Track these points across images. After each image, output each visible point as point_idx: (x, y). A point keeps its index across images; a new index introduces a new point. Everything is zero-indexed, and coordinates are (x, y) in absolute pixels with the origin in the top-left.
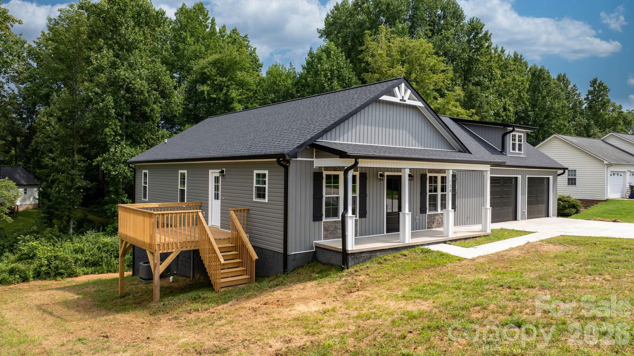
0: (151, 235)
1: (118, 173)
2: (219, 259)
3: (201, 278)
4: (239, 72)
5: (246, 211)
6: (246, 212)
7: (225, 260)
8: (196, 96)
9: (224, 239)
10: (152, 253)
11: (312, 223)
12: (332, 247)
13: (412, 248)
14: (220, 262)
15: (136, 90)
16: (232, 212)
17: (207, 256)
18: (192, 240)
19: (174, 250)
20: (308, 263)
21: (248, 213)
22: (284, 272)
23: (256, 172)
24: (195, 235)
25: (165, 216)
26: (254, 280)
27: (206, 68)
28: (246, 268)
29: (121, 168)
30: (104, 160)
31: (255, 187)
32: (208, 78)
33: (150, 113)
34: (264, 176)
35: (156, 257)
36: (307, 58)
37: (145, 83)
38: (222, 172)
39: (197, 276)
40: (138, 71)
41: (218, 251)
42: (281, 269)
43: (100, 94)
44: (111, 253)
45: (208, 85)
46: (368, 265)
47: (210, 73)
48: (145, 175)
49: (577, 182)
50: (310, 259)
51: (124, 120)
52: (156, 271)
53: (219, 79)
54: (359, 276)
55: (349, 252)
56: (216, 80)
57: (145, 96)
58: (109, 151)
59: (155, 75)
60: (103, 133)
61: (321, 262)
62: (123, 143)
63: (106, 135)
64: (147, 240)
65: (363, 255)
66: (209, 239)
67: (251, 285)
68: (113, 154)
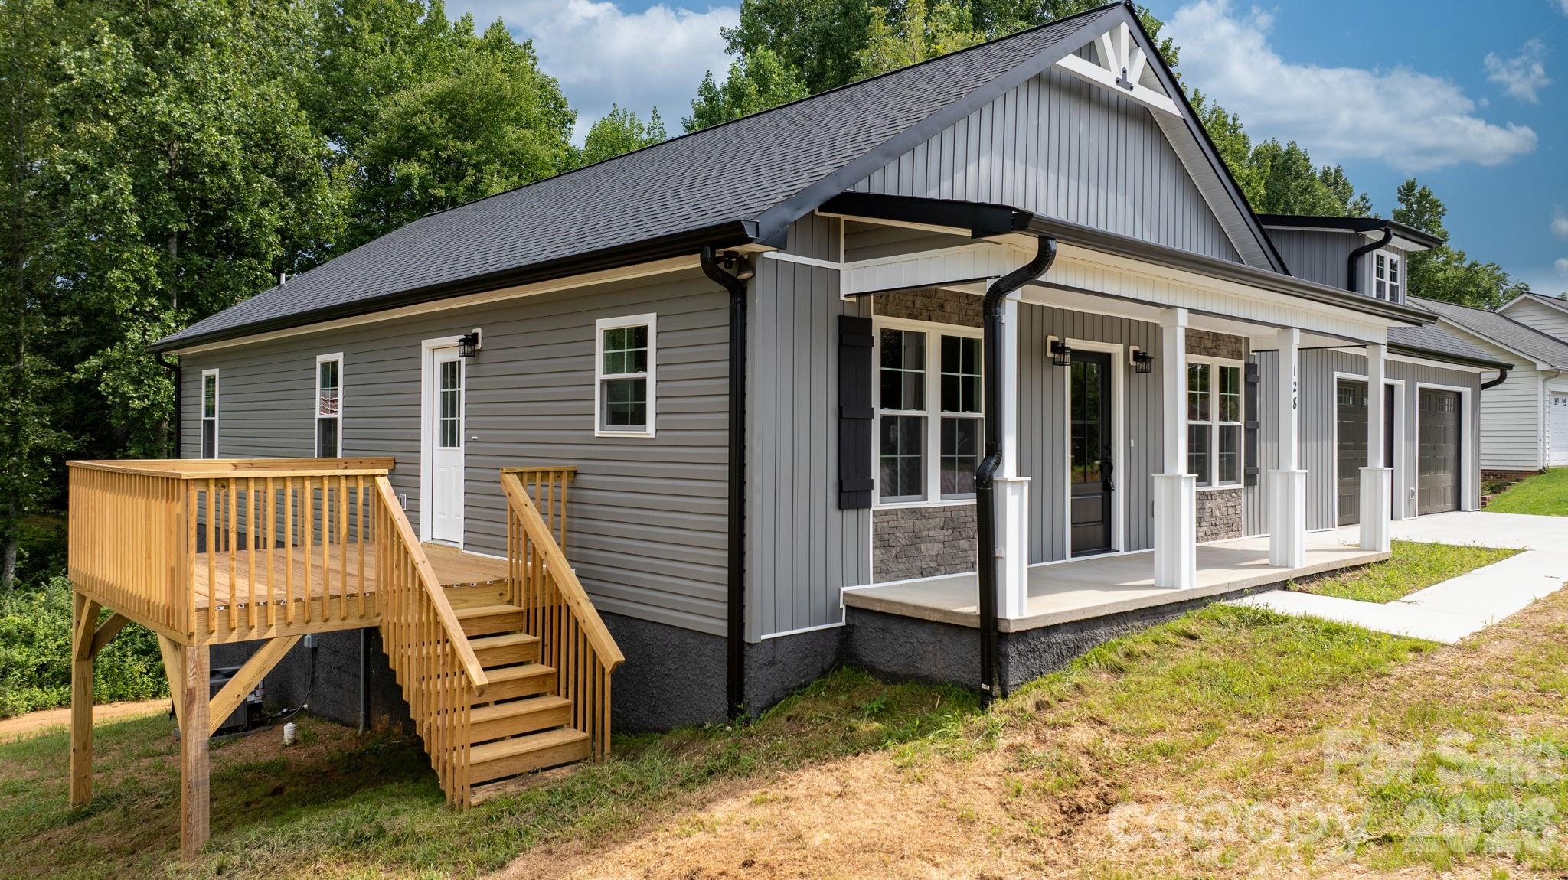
0: (173, 570)
1: (153, 405)
2: (461, 666)
3: (396, 730)
4: (510, 128)
5: (565, 475)
6: (564, 482)
7: (485, 669)
8: (388, 192)
9: (482, 585)
10: (176, 646)
11: (835, 514)
12: (925, 609)
13: (1199, 607)
14: (469, 682)
15: (205, 160)
16: (513, 481)
17: (412, 652)
18: (351, 590)
19: (272, 633)
20: (824, 673)
21: (572, 487)
22: (733, 713)
23: (603, 325)
24: (362, 571)
25: (233, 490)
26: (607, 749)
27: (415, 114)
28: (570, 701)
29: (159, 389)
30: (106, 367)
31: (603, 382)
32: (423, 140)
33: (250, 231)
34: (639, 335)
35: (190, 665)
36: (696, 102)
37: (232, 141)
38: (470, 340)
39: (382, 721)
40: (211, 105)
41: (457, 634)
42: (720, 702)
43: (94, 170)
44: (125, 643)
45: (421, 161)
46: (1076, 679)
47: (429, 128)
48: (211, 381)
50: (830, 658)
51: (174, 252)
52: (195, 722)
53: (454, 145)
54: (1065, 726)
55: (1013, 629)
56: (445, 148)
57: (234, 179)
58: (123, 339)
59: (265, 122)
60: (102, 284)
61: (873, 670)
62: (167, 316)
63: (112, 289)
64: (159, 595)
65: (1056, 638)
66: (421, 584)
67: (594, 768)
68: (136, 348)
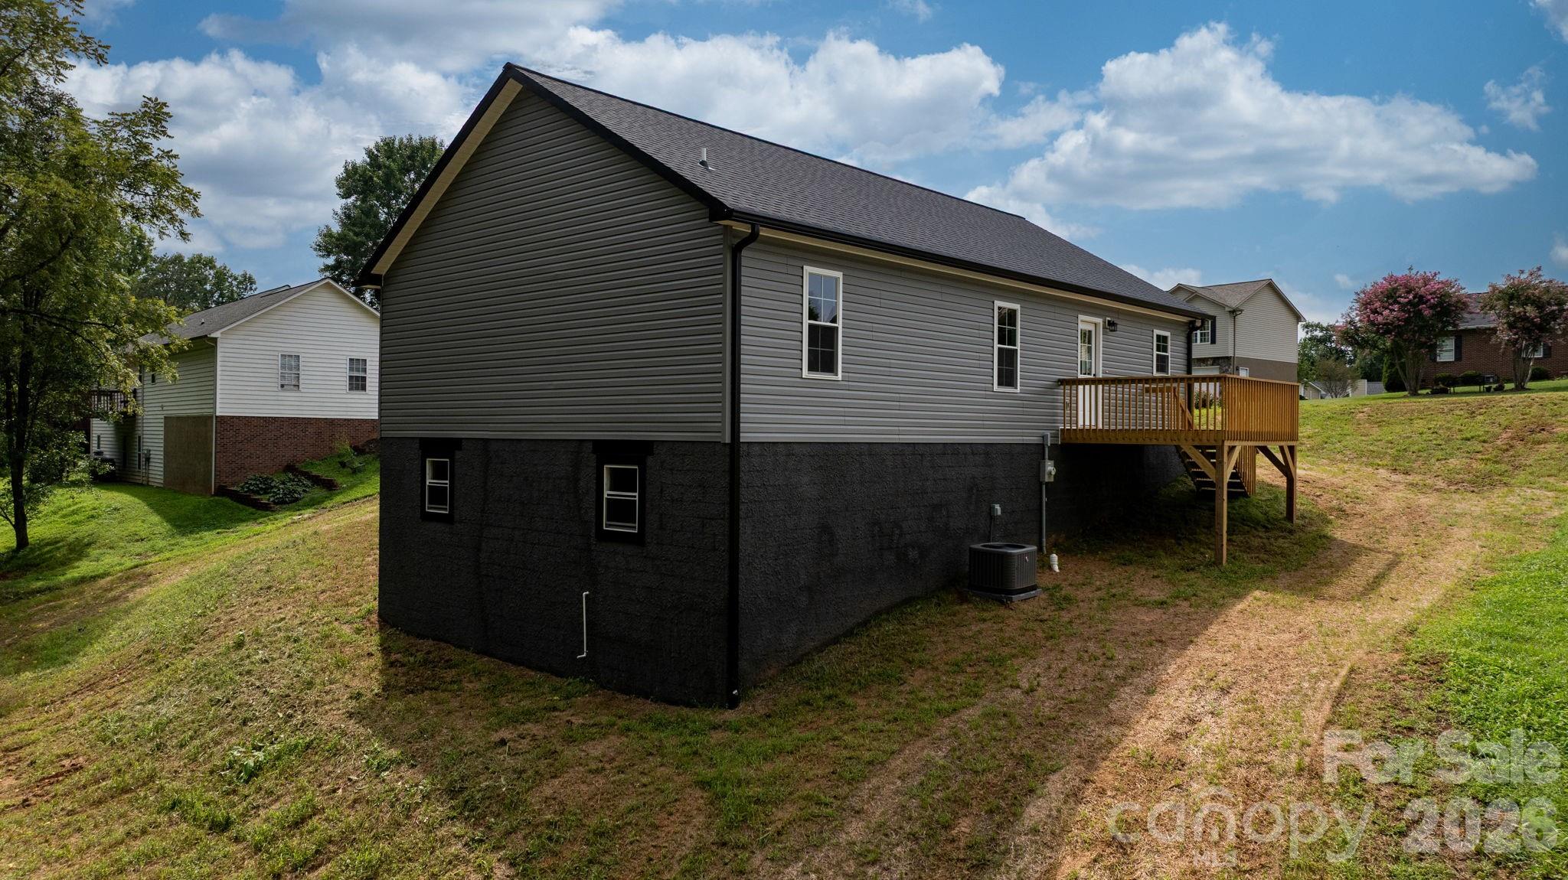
23: (1156, 332)
31: (1156, 354)
38: (1112, 324)
49: (368, 384)
